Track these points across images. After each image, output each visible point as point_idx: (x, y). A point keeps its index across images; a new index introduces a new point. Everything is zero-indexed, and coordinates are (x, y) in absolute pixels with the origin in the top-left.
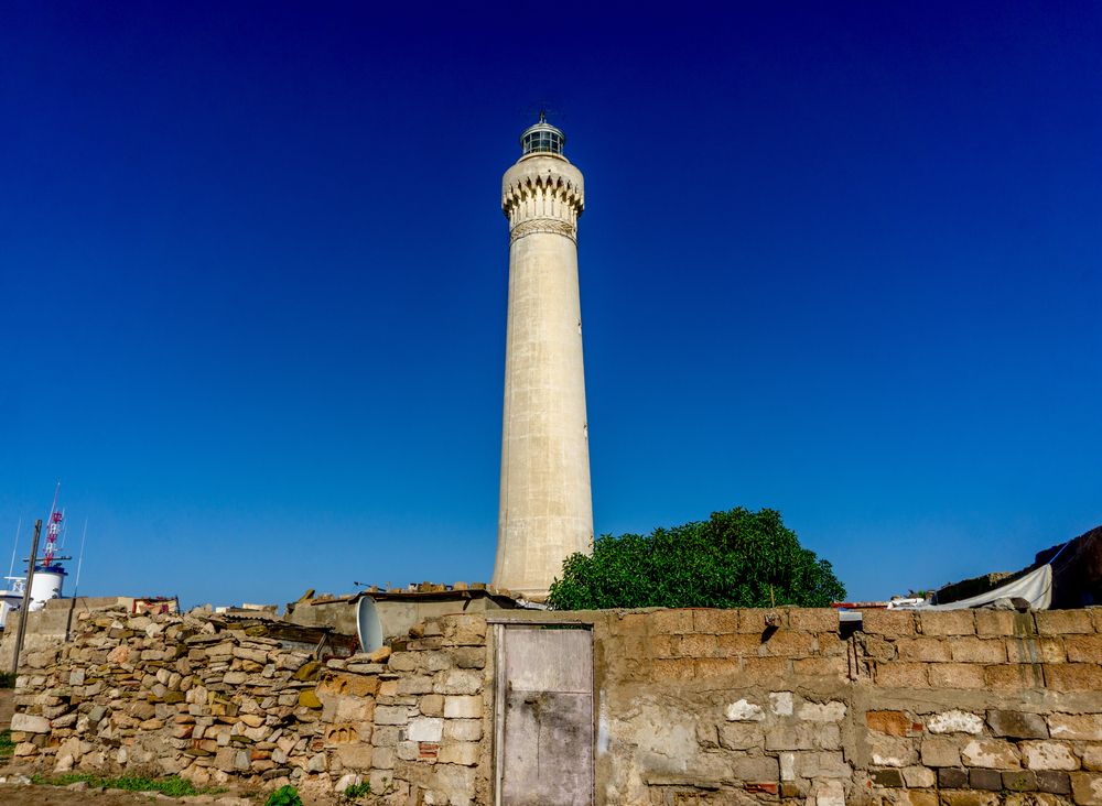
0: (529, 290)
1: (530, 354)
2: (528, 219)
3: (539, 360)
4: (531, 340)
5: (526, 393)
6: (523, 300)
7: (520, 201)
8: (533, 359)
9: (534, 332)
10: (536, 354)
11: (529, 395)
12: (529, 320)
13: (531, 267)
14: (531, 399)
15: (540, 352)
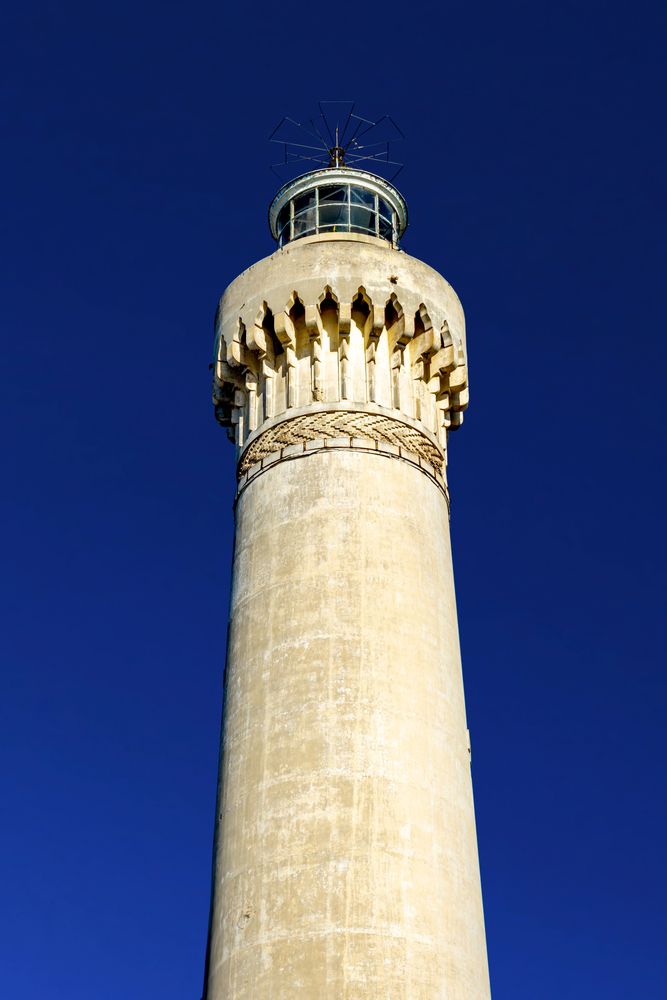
0: (328, 612)
1: (332, 814)
2: (317, 407)
3: (366, 840)
4: (334, 771)
5: (321, 945)
6: (304, 641)
7: (291, 355)
8: (345, 830)
9: (349, 747)
10: (355, 816)
11: (330, 953)
12: (327, 707)
13: (333, 545)
14: (337, 964)
15: (368, 811)
